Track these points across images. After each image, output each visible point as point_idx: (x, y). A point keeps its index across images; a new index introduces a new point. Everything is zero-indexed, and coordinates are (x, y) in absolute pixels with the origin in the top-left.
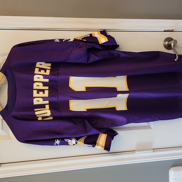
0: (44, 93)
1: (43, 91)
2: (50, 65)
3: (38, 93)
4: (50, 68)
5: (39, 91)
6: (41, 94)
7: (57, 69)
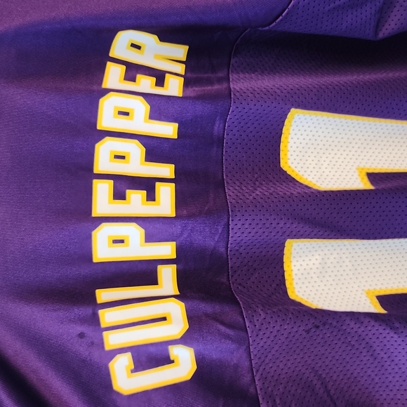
0: (151, 197)
1: (148, 186)
2: (181, 51)
3: (119, 195)
4: (181, 69)
5: (123, 185)
6: (136, 202)
7: (220, 75)
